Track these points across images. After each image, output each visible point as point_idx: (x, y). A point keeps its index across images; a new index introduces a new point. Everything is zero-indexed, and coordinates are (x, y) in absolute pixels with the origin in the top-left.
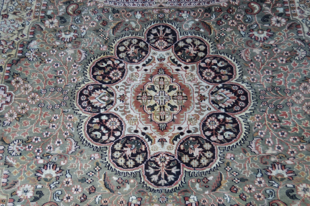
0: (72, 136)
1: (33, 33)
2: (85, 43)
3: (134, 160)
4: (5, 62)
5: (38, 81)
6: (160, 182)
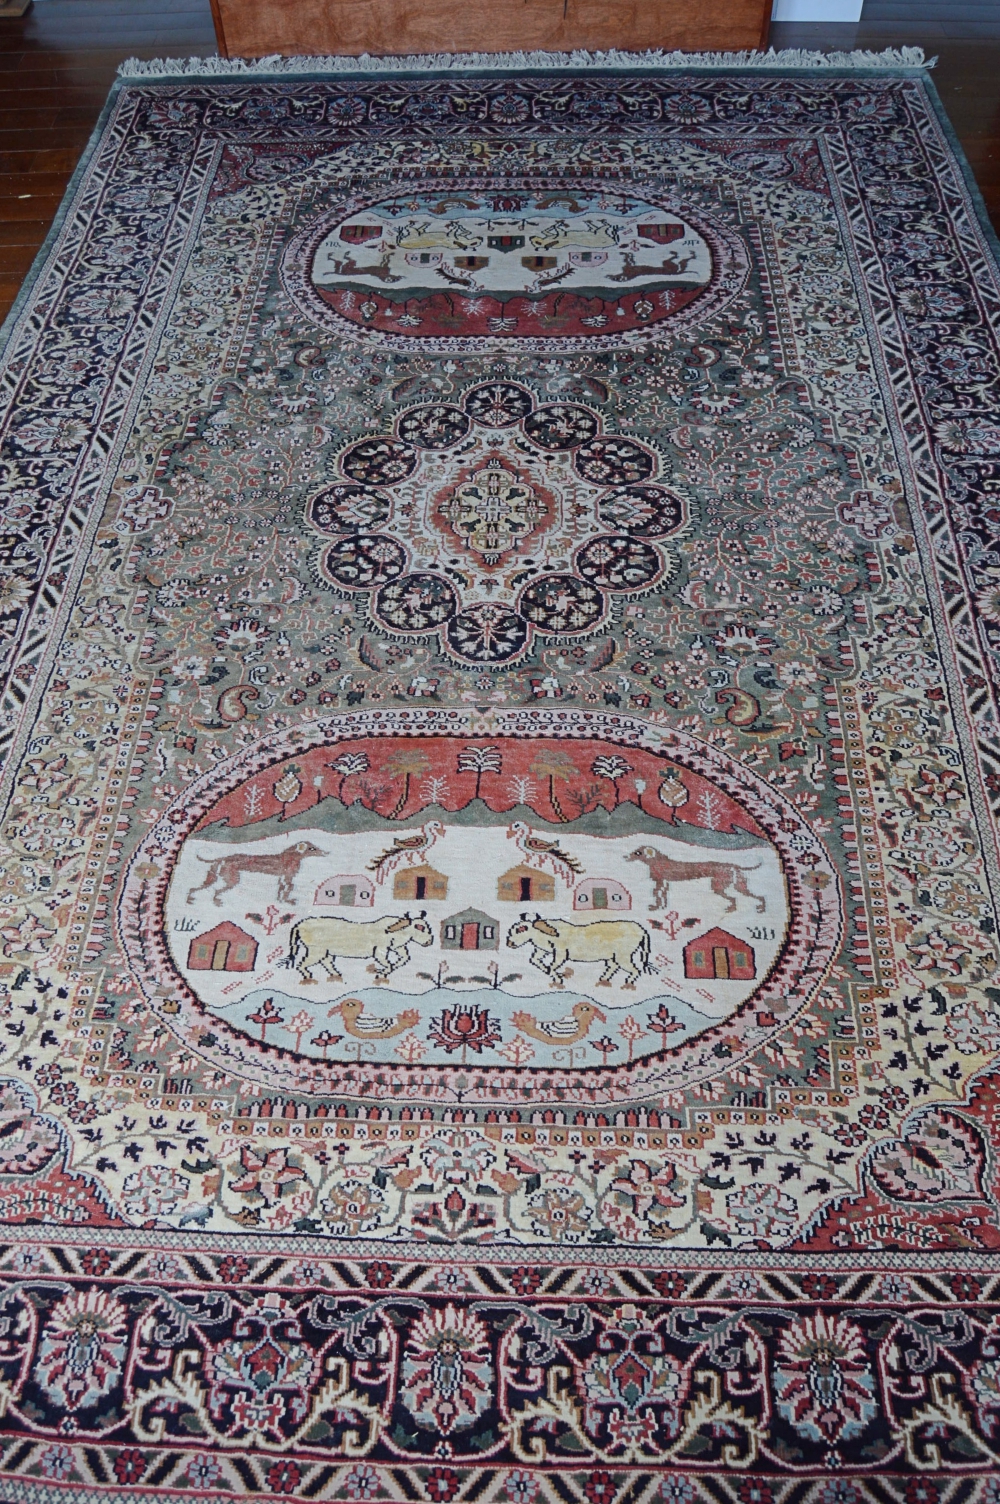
0: (294, 572)
1: (221, 398)
2: (331, 415)
3: (425, 615)
4: (158, 447)
5: (228, 480)
6: (479, 655)
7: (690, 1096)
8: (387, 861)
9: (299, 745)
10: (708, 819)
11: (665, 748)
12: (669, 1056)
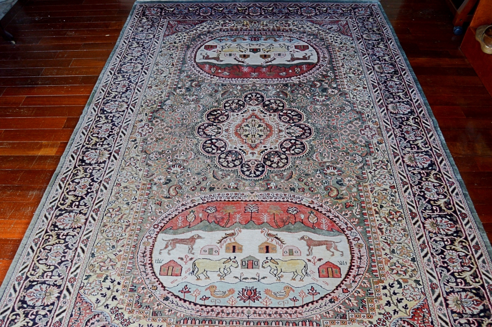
0: (192, 150)
1: (168, 96)
2: (202, 102)
3: (233, 163)
4: (149, 111)
5: (171, 121)
6: (250, 175)
7: (322, 316)
8: (223, 241)
9: (194, 204)
10: (324, 227)
11: (310, 205)
12: (315, 303)
